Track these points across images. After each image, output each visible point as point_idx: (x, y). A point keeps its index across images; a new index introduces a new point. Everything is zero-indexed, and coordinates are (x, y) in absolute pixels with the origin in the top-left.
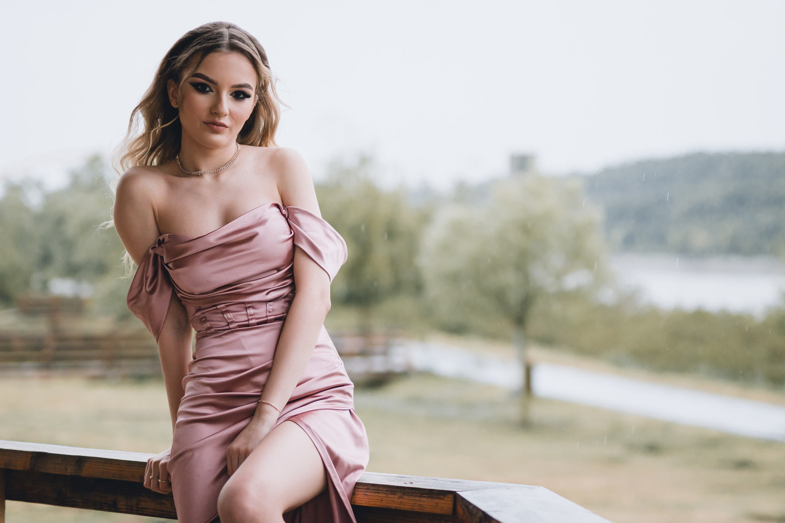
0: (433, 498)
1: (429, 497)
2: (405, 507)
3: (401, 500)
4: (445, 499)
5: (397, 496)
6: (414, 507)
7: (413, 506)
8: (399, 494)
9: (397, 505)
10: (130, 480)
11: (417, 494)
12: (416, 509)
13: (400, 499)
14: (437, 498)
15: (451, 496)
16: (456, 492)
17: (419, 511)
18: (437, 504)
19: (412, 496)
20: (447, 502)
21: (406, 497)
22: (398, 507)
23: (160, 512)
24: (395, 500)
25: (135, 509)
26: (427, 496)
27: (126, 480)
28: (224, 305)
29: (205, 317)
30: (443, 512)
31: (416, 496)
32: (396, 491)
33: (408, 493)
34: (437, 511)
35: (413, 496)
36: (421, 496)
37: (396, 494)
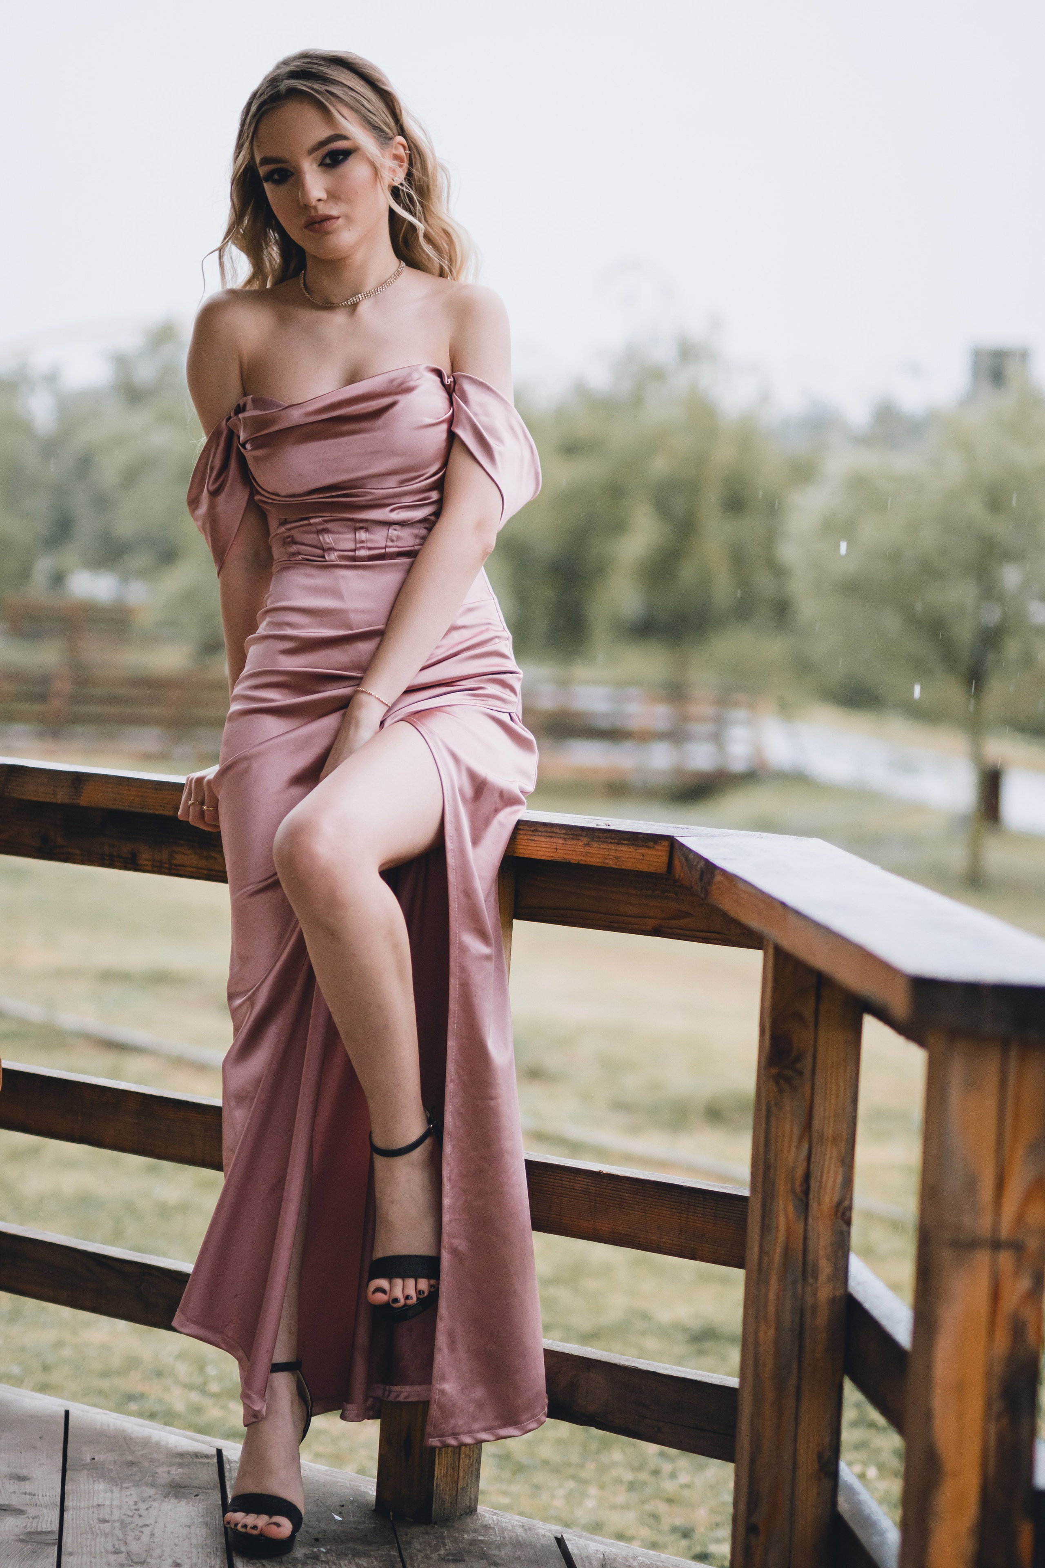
0: (637, 846)
1: (633, 845)
2: (593, 860)
3: (587, 848)
4: (657, 847)
5: (581, 843)
6: (607, 861)
7: (606, 859)
8: (585, 840)
9: (580, 858)
10: (157, 812)
11: (612, 839)
12: (611, 863)
13: (585, 848)
14: (643, 846)
15: (666, 843)
16: (673, 836)
17: (615, 867)
18: (643, 856)
19: (604, 842)
20: (660, 853)
21: (596, 845)
22: (581, 860)
23: (205, 872)
24: (577, 850)
25: (167, 866)
26: (627, 842)
27: (151, 811)
28: (320, 519)
29: (292, 537)
30: (652, 869)
31: (611, 843)
32: (580, 835)
33: (599, 837)
34: (643, 867)
35: (607, 842)
36: (618, 844)
37: (580, 840)
